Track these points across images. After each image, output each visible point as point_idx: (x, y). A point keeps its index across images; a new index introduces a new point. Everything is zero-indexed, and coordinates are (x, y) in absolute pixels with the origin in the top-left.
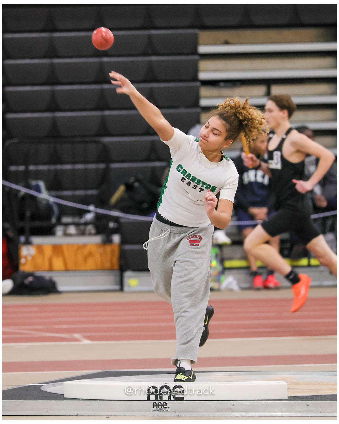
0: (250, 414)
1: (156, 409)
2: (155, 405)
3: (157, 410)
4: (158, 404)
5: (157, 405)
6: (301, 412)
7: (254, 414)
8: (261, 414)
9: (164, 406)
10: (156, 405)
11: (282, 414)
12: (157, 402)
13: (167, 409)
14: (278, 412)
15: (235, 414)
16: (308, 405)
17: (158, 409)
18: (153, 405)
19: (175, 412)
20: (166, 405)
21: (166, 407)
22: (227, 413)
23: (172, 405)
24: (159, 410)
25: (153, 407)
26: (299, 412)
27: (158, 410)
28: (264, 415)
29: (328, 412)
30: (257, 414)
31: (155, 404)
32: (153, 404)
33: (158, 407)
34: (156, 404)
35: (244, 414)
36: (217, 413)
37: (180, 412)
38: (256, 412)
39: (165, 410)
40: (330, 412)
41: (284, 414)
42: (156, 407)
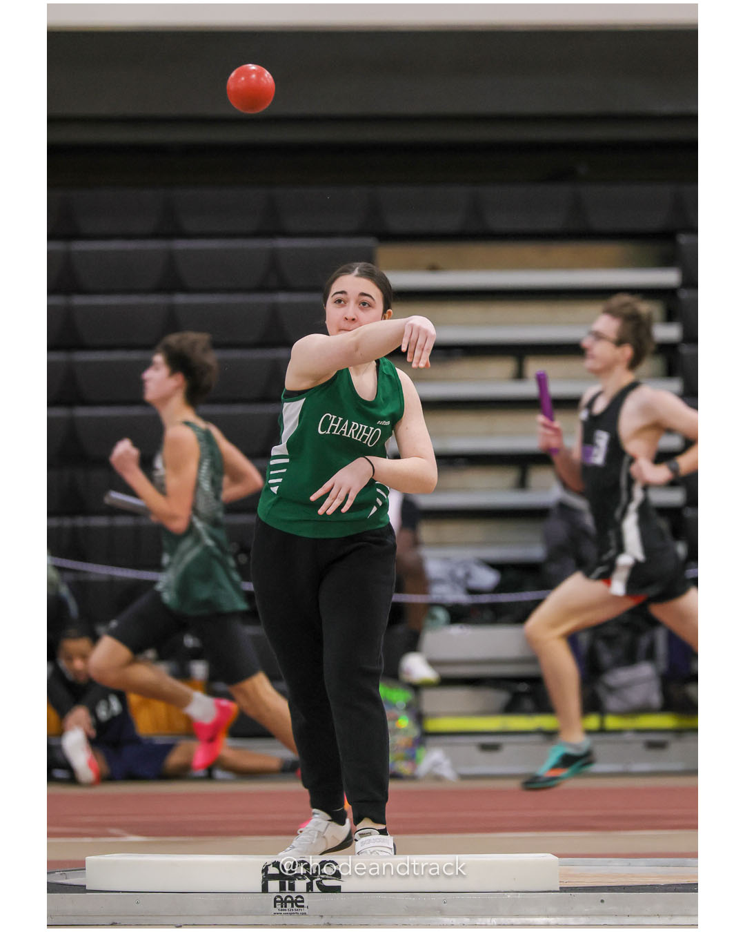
0: (480, 920)
1: (281, 910)
2: (278, 902)
3: (283, 912)
4: (286, 899)
5: (284, 902)
6: (587, 915)
7: (488, 921)
8: (503, 920)
9: (297, 902)
10: (282, 901)
11: (548, 919)
12: (284, 896)
13: (305, 910)
14: (539, 916)
15: (447, 920)
16: (602, 901)
17: (285, 910)
18: (275, 902)
19: (322, 916)
20: (303, 901)
21: (303, 906)
22: (431, 919)
23: (314, 901)
24: (287, 912)
25: (275, 906)
26: (583, 916)
27: (285, 912)
28: (509, 923)
29: (645, 916)
30: (495, 921)
31: (278, 899)
32: (275, 899)
33: (286, 907)
34: (282, 899)
35: (466, 920)
36: (410, 919)
37: (332, 916)
38: (492, 916)
39: (299, 912)
40: (648, 916)
41: (552, 920)
42: (282, 907)
